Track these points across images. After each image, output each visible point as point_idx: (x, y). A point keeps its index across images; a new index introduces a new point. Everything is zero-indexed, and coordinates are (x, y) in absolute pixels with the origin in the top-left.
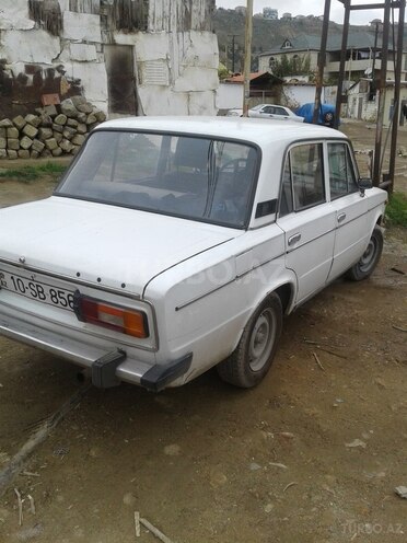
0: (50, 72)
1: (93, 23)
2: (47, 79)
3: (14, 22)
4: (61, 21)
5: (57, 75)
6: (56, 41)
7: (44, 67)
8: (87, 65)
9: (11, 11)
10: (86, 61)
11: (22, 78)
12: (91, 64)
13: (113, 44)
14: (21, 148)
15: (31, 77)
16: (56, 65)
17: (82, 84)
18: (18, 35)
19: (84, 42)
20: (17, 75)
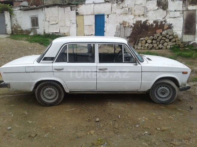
0: (162, 22)
1: (180, 4)
2: (160, 25)
3: (152, 8)
4: (168, 5)
5: (164, 23)
6: (165, 12)
7: (160, 21)
8: (176, 18)
9: (151, 5)
10: (175, 17)
11: (152, 25)
12: (177, 18)
13: (187, 10)
14: (145, 47)
15: (155, 25)
16: (164, 20)
17: (173, 25)
18: (152, 12)
19: (175, 11)
20: (150, 24)
